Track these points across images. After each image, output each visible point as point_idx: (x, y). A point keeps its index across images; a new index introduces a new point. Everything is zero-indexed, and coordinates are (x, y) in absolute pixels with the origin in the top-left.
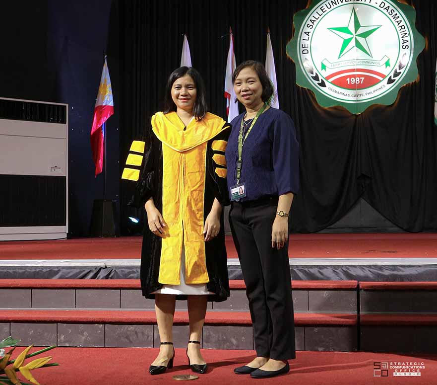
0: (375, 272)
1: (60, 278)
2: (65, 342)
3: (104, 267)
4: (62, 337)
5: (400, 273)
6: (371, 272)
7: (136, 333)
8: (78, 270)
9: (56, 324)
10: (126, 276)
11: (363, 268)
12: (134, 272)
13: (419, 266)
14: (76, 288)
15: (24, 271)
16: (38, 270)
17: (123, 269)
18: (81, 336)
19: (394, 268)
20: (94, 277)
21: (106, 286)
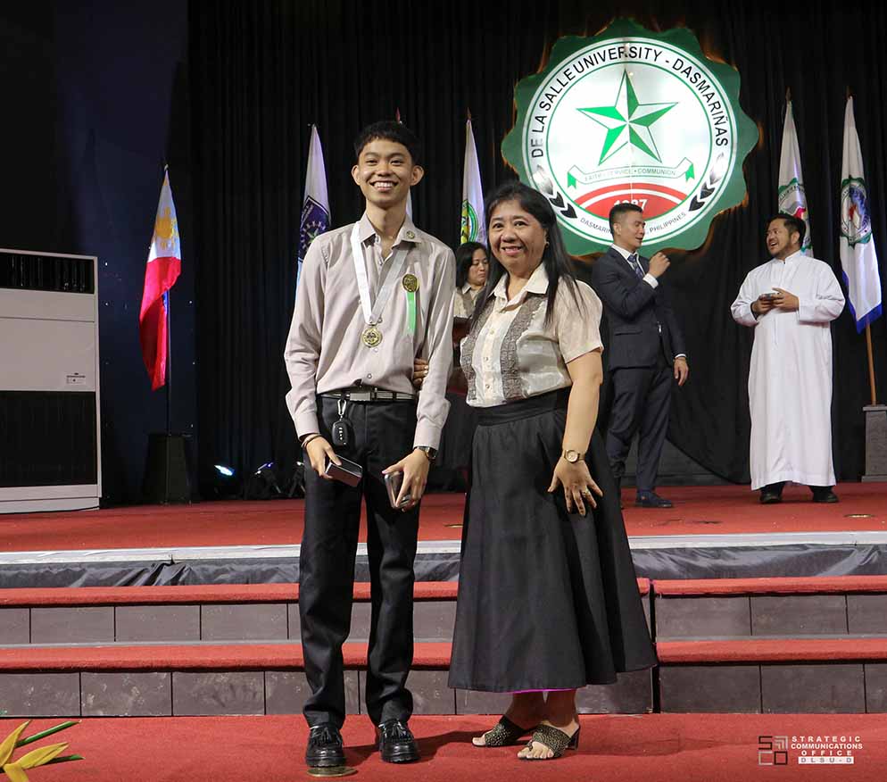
0: (682, 561)
1: (86, 585)
2: (94, 708)
3: (169, 563)
4: (91, 699)
5: (730, 563)
6: (672, 560)
7: (232, 687)
8: (121, 569)
9: (78, 674)
10: (210, 579)
11: (658, 554)
12: (224, 571)
13: (764, 549)
14: (115, 605)
15: (16, 572)
16: (42, 571)
17: (206, 566)
18: (126, 695)
19: (718, 552)
20: (150, 582)
21: (172, 600)
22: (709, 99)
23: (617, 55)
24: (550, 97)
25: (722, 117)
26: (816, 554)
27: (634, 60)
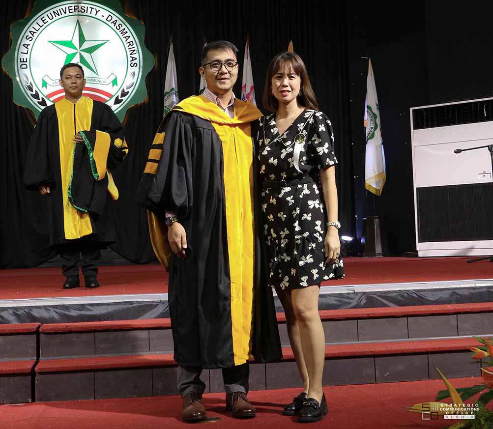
0: (61, 313)
5: (89, 313)
6: (55, 312)
19: (82, 307)
22: (127, 40)
23: (73, 10)
24: (32, 33)
25: (134, 50)
26: (138, 307)
27: (83, 14)
